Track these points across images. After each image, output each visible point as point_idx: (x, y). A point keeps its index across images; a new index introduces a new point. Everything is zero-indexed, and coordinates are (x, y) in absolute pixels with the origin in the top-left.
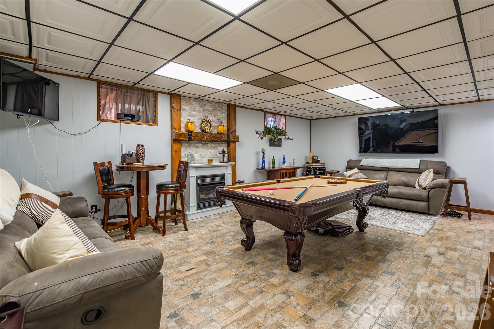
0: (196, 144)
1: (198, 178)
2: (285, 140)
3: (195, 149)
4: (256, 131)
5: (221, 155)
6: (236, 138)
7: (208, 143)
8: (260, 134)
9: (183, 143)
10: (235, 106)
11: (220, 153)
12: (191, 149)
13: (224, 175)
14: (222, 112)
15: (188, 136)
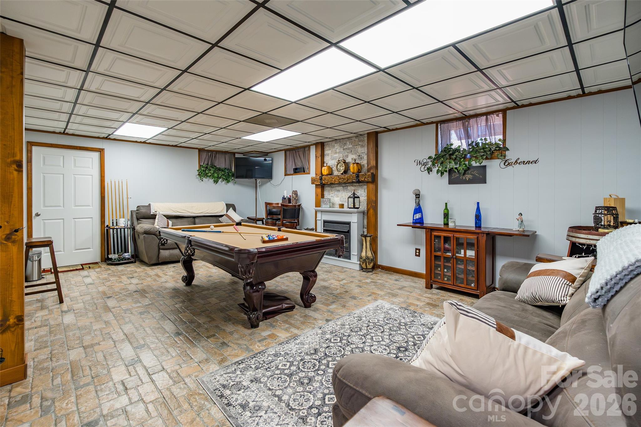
0: (337, 188)
1: (325, 222)
2: (503, 166)
3: (336, 193)
4: (416, 161)
5: (351, 200)
6: (367, 177)
7: (347, 186)
8: (425, 164)
9: (327, 187)
10: (377, 133)
11: (349, 197)
12: (333, 192)
13: (349, 224)
14: (362, 146)
15: (319, 181)
